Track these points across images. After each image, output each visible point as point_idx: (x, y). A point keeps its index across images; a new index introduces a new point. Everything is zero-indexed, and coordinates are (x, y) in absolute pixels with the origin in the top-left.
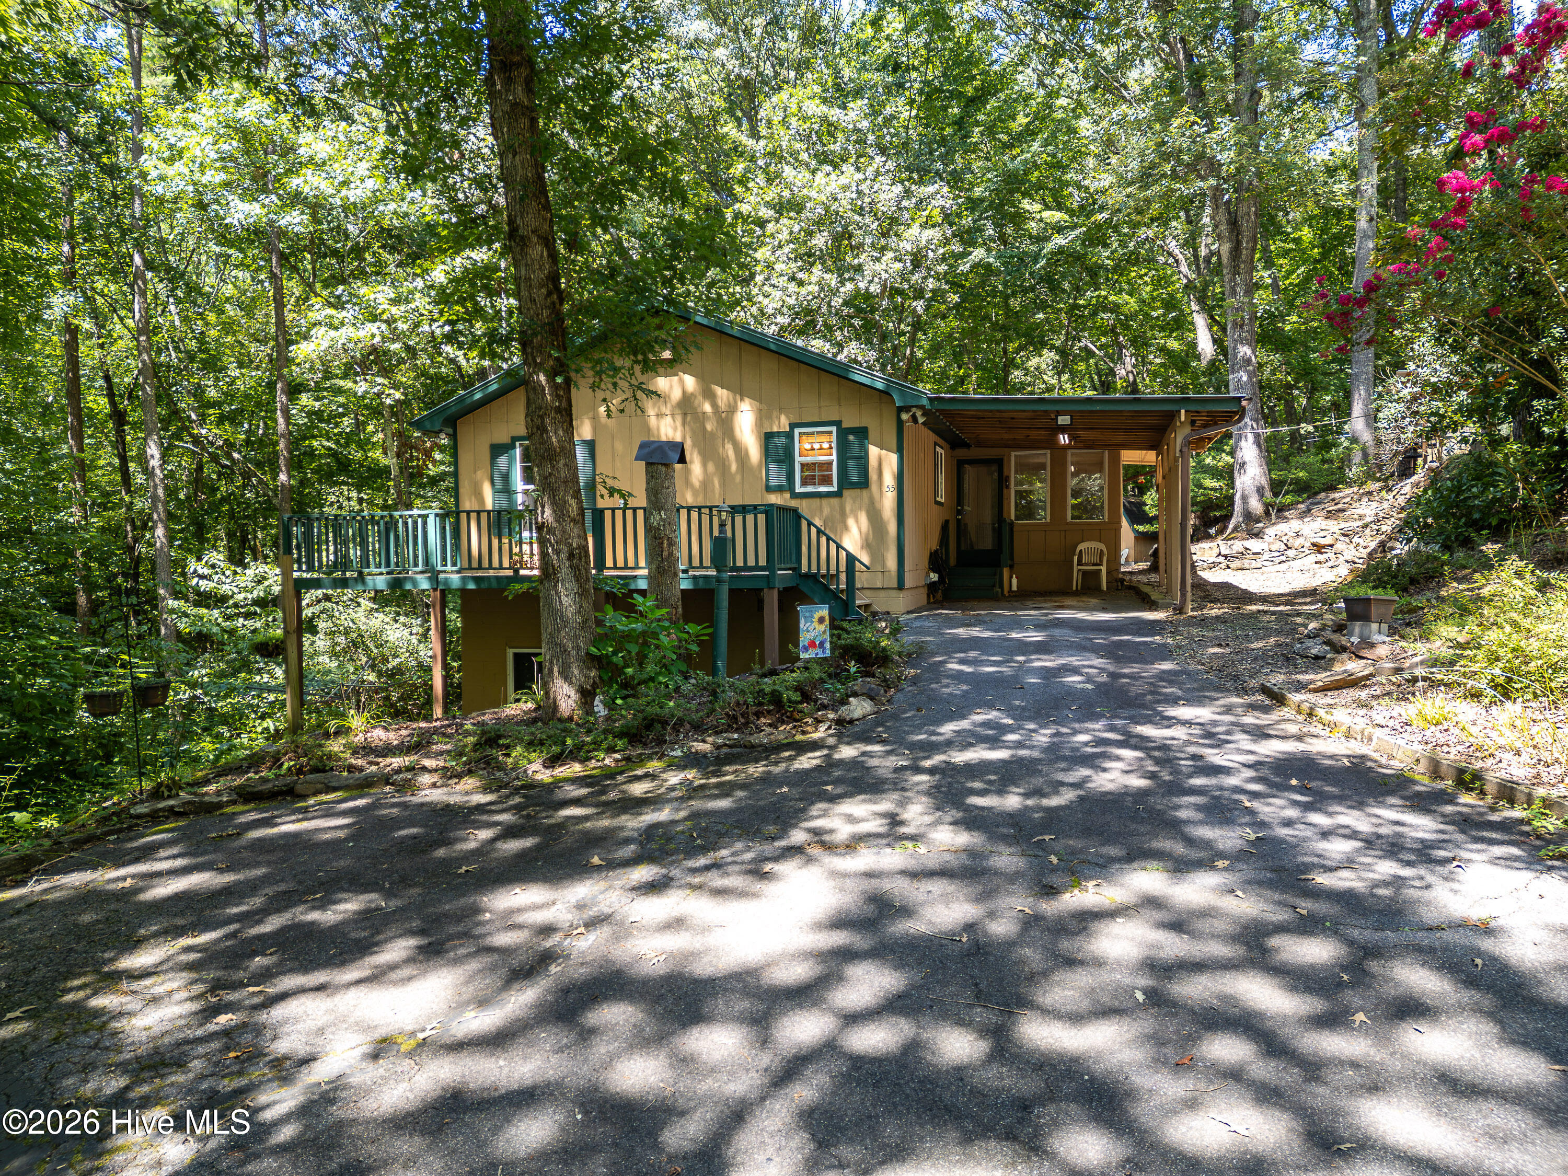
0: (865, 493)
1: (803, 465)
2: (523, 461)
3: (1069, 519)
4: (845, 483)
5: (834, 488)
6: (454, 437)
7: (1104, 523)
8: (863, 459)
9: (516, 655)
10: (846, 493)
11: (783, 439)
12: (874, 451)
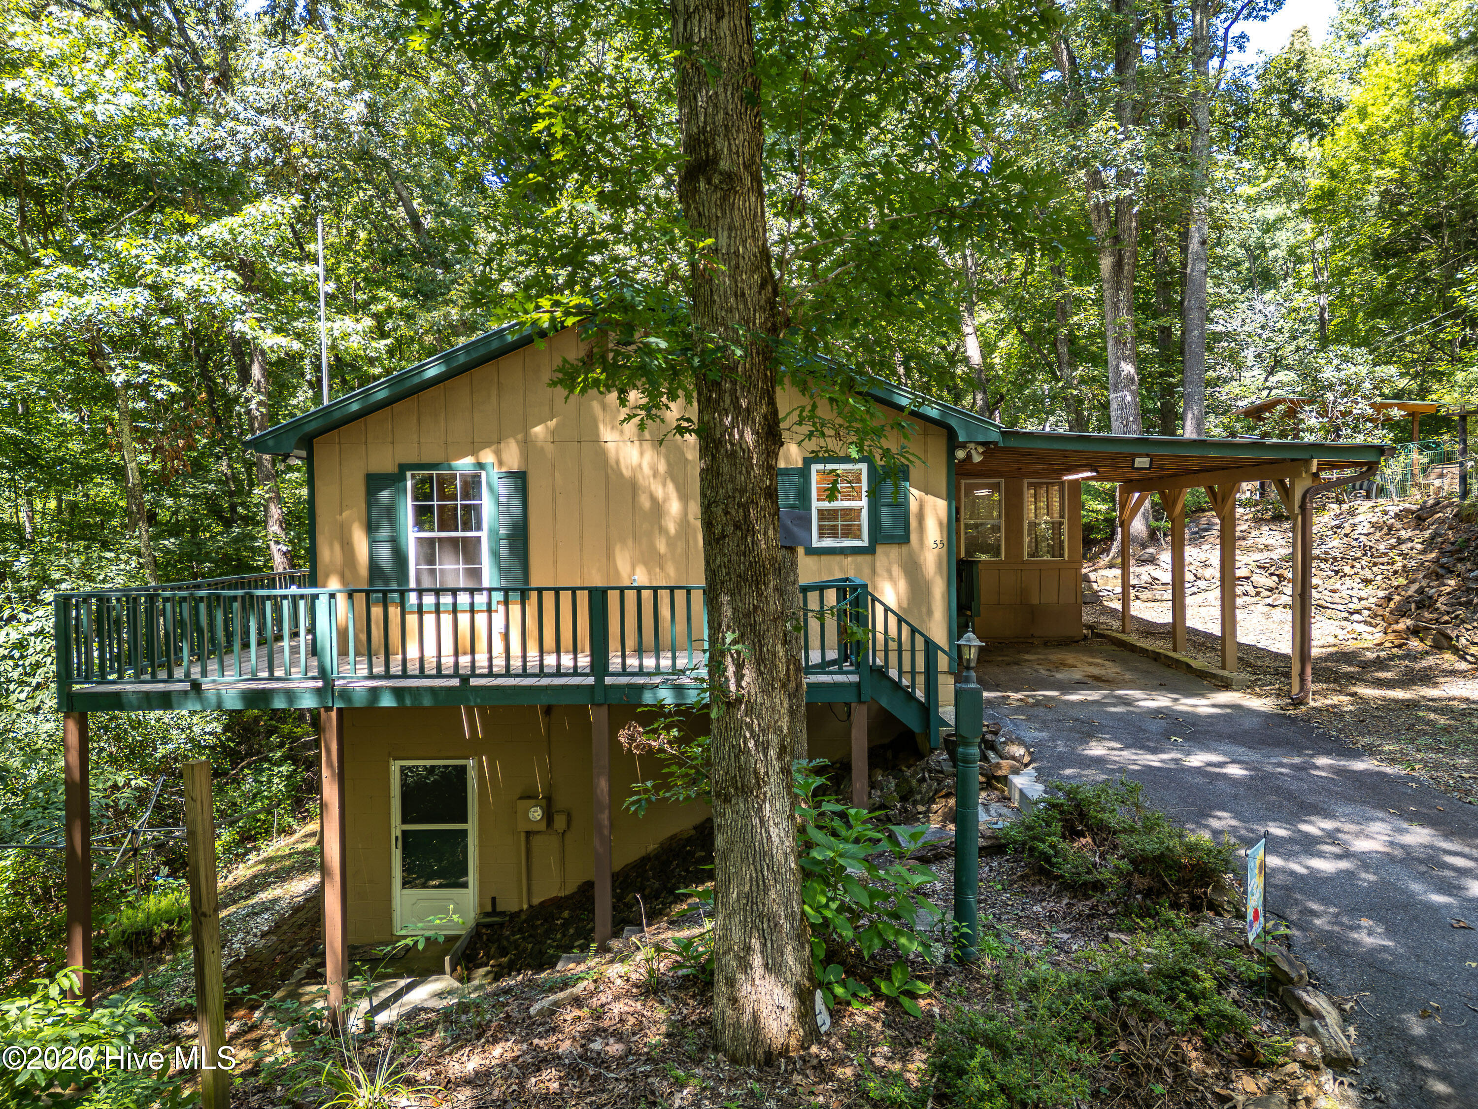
0: (904, 548)
1: (820, 511)
2: (415, 498)
3: (1026, 557)
4: (878, 536)
5: (866, 543)
6: (310, 461)
7: (1064, 562)
8: (901, 507)
9: (403, 769)
10: (880, 549)
11: (796, 478)
12: (915, 494)
